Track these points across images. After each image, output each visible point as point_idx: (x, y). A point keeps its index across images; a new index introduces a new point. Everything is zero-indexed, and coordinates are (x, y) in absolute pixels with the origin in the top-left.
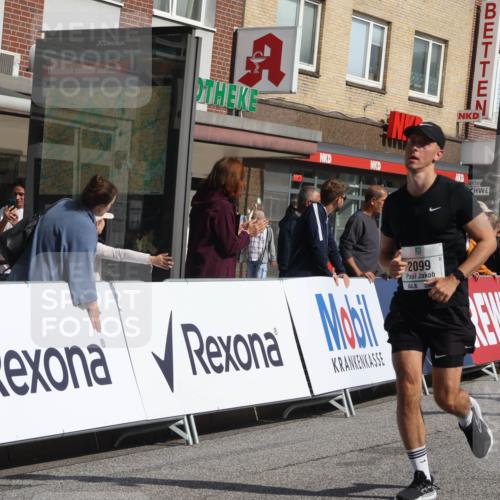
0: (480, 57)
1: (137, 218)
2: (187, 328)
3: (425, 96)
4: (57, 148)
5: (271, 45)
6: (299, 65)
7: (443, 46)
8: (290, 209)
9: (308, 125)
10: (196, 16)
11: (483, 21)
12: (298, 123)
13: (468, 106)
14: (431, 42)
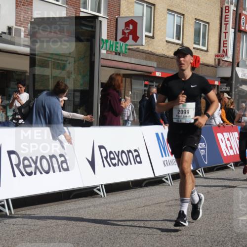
0: (223, 30)
1: (78, 100)
2: (101, 147)
3: (200, 47)
4: (42, 69)
5: (132, 24)
6: (145, 33)
7: (207, 25)
8: (144, 96)
9: (150, 60)
10: (99, 11)
11: (224, 14)
12: (146, 59)
13: (219, 52)
14: (202, 23)
